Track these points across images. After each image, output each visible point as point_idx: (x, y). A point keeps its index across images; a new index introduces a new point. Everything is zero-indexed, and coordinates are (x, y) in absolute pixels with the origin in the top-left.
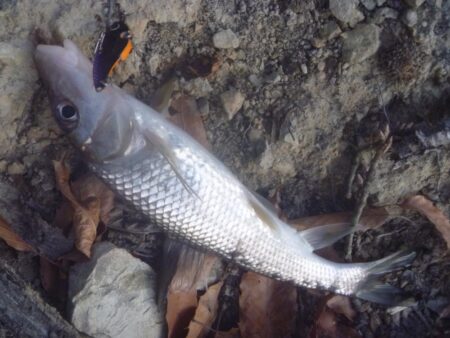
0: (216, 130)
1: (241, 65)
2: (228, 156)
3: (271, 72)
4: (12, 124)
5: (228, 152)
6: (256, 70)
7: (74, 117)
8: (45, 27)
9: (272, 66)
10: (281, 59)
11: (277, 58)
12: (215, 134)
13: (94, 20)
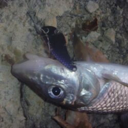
0: (107, 52)
1: (103, 15)
2: (117, 60)
3: (115, 11)
4: (18, 113)
5: (116, 59)
6: (108, 14)
7: (62, 92)
8: (7, 52)
9: (114, 8)
10: (115, 3)
11: (114, 3)
12: (107, 54)
13: (29, 33)
